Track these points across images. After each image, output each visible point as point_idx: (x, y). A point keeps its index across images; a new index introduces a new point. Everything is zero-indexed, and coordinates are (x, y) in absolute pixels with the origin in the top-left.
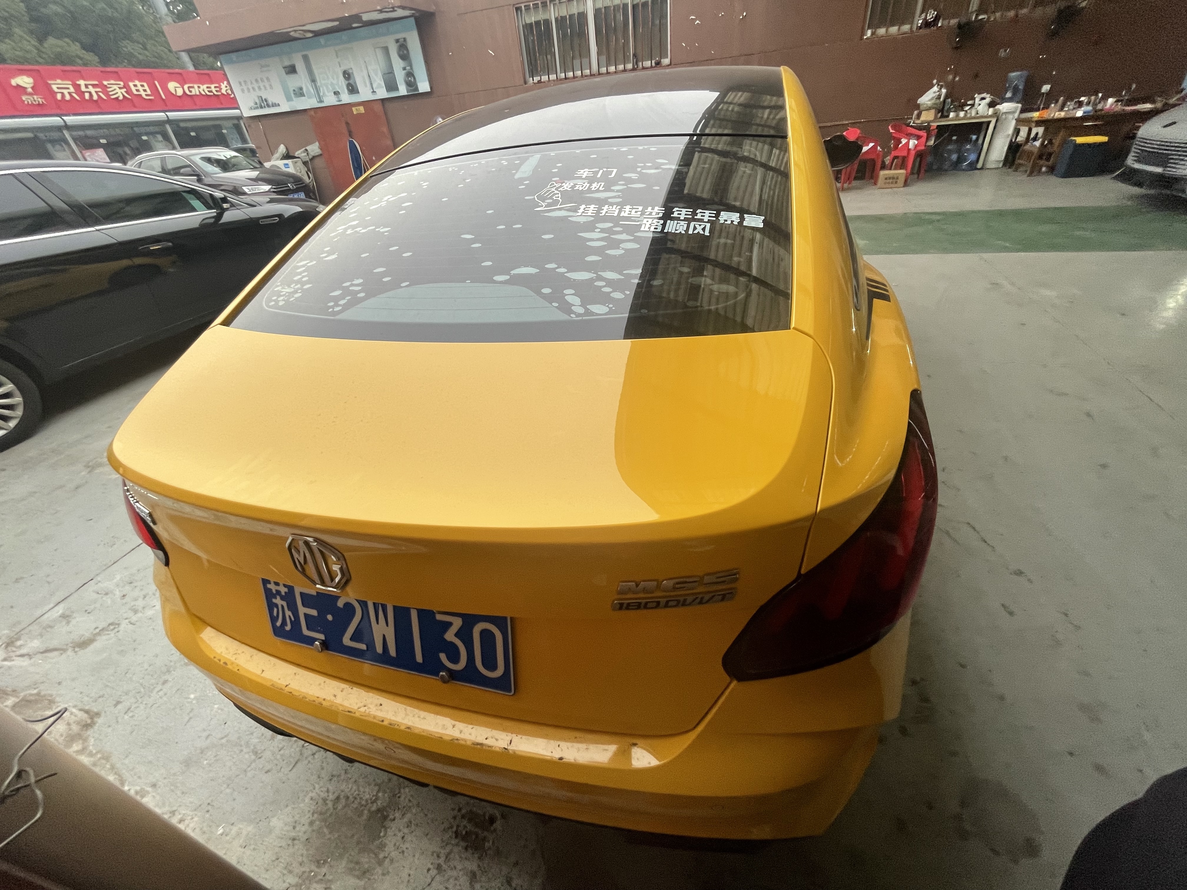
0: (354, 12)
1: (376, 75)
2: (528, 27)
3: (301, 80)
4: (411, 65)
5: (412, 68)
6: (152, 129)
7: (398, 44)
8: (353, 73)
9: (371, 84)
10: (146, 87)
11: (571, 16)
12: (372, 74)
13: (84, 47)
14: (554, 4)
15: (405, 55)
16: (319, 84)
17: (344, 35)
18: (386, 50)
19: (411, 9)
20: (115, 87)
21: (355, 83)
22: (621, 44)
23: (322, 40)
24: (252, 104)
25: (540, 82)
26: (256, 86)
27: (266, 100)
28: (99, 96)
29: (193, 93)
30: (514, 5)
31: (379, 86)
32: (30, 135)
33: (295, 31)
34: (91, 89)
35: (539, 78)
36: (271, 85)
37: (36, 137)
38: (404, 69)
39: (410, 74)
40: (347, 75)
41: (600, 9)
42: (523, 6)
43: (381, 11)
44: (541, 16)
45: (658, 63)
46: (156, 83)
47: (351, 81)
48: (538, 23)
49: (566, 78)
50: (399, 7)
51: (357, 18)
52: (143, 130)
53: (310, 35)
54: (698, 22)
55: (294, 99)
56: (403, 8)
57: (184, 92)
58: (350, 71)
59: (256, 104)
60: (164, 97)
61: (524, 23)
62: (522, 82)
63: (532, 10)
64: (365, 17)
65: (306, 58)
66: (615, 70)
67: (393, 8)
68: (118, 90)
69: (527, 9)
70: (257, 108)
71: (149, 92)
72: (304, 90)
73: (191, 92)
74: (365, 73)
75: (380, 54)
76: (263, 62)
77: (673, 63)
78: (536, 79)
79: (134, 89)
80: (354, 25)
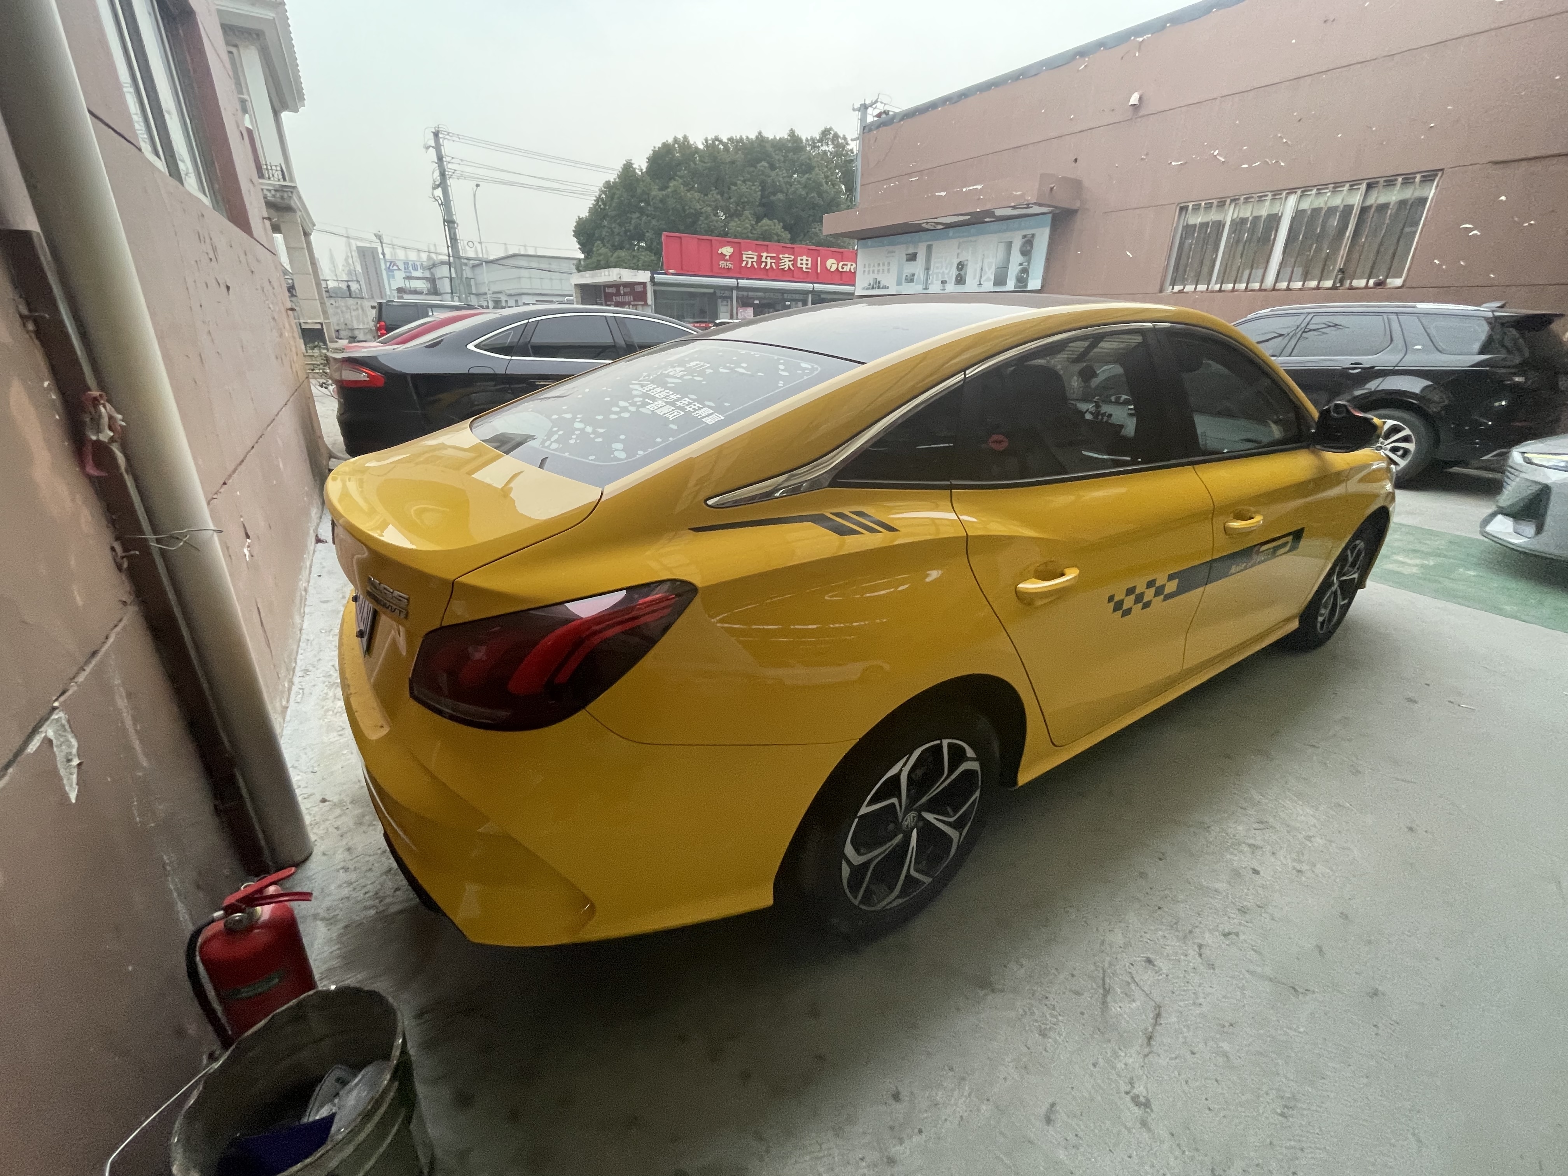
0: (988, 207)
1: (989, 269)
2: (1189, 229)
3: (917, 268)
4: (1029, 262)
5: (1029, 265)
6: (797, 296)
7: (1024, 240)
8: (967, 265)
9: (981, 277)
10: (809, 263)
11: (1257, 219)
12: (986, 268)
13: (785, 228)
14: (1236, 204)
15: (1027, 251)
16: (930, 273)
17: (973, 229)
18: (1009, 245)
19: (1049, 206)
20: (787, 260)
21: (965, 274)
22: (1323, 255)
23: (951, 232)
24: (866, 285)
25: (1180, 292)
26: (876, 269)
27: (879, 282)
28: (771, 266)
29: (844, 270)
30: (1179, 204)
31: (988, 280)
32: (711, 291)
33: (927, 223)
34: (769, 260)
35: (1181, 287)
36: (889, 270)
37: (715, 293)
38: (1021, 264)
39: (1025, 271)
40: (961, 266)
41: (1304, 211)
42: (1191, 205)
43: (1014, 207)
44: (1213, 216)
45: (1380, 284)
46: (819, 258)
47: (962, 273)
48: (1204, 225)
49: (1220, 291)
50: (1035, 204)
51: (989, 213)
52: (790, 296)
53: (940, 227)
54: (1475, 232)
55: (903, 283)
56: (1040, 205)
57: (837, 268)
58: (965, 263)
59: (870, 285)
60: (819, 271)
61: (1185, 223)
62: (1158, 288)
63: (1202, 210)
64: (998, 213)
65: (929, 248)
66: (1301, 287)
67: (1028, 205)
68: (787, 263)
69: (1196, 209)
70: (868, 289)
71: (809, 266)
72: (916, 277)
73: (843, 268)
74: (979, 265)
75: (1002, 248)
76: (891, 248)
77: (1408, 285)
78: (1177, 288)
79: (799, 262)
80: (986, 220)
